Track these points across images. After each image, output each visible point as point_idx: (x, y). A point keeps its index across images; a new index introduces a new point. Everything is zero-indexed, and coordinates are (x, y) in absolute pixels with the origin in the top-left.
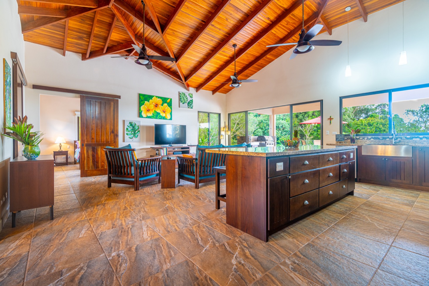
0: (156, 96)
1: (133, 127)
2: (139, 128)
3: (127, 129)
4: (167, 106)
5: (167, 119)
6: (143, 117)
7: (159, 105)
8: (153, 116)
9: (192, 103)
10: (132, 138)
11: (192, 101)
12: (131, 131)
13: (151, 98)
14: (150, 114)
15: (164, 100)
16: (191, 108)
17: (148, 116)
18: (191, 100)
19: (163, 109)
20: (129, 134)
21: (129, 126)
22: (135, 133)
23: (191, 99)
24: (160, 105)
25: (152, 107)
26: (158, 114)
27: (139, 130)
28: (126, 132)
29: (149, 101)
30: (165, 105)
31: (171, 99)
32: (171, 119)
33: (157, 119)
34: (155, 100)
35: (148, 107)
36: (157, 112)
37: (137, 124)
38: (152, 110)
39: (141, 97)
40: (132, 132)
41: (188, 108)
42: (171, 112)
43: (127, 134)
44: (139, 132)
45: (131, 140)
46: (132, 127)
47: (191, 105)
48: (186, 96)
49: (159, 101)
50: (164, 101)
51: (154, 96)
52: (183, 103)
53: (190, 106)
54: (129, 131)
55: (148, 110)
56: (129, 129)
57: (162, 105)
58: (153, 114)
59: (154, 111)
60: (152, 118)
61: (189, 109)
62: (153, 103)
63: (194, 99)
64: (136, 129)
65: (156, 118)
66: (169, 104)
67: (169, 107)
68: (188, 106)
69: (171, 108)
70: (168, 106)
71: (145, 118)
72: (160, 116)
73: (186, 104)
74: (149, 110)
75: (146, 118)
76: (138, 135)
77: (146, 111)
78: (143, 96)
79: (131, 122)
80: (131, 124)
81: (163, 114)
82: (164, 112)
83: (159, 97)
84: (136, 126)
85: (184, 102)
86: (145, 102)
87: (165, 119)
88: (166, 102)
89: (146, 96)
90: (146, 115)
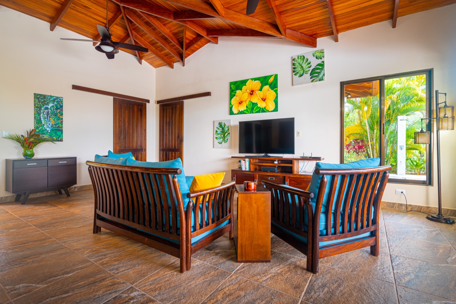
0: (251, 79)
1: (223, 129)
2: (228, 130)
3: (217, 131)
4: (268, 90)
5: (269, 112)
6: (234, 114)
7: (256, 92)
8: (247, 110)
9: (322, 69)
10: (221, 143)
11: (322, 65)
12: (220, 134)
13: (244, 84)
14: (243, 108)
15: (264, 81)
16: (320, 80)
17: (240, 111)
18: (319, 65)
19: (262, 97)
20: (218, 138)
21: (218, 128)
22: (224, 136)
23: (319, 61)
24: (257, 90)
25: (246, 95)
26: (254, 104)
27: (228, 132)
28: (215, 136)
29: (241, 90)
30: (266, 87)
31: (276, 76)
32: (276, 110)
33: (253, 113)
34: (250, 85)
35: (240, 98)
36: (253, 102)
37: (227, 125)
38: (246, 101)
39: (232, 86)
40: (221, 136)
41: (312, 81)
42: (277, 97)
43: (216, 138)
44: (229, 135)
45: (220, 145)
46: (221, 129)
47: (319, 73)
48: (307, 60)
49: (257, 84)
50: (264, 83)
51: (248, 80)
52: (301, 76)
53: (316, 76)
54: (218, 134)
55: (240, 103)
56: (219, 132)
57: (261, 90)
58: (247, 107)
59: (248, 102)
60: (246, 113)
61: (313, 83)
62: (247, 90)
63: (325, 60)
64: (225, 131)
65: (250, 113)
66: (272, 85)
67: (272, 89)
68: (311, 78)
69: (276, 91)
70: (270, 89)
71: (236, 114)
72: (258, 107)
73: (307, 76)
74: (242, 102)
75: (238, 114)
76: (227, 139)
77: (237, 104)
78: (234, 84)
79: (220, 122)
80: (220, 124)
81: (262, 105)
82: (264, 100)
83: (255, 79)
84: (226, 126)
85: (302, 72)
86: (237, 91)
87: (265, 112)
88: (266, 84)
89: (238, 83)
90: (238, 110)
